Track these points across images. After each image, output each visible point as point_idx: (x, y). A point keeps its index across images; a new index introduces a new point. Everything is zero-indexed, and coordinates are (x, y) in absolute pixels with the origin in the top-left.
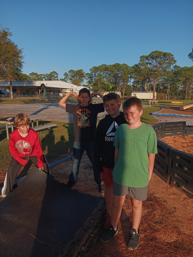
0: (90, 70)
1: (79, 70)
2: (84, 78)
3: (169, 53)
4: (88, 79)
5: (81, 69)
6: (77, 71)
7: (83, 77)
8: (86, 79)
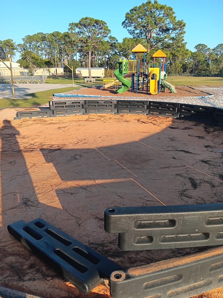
0: (23, 39)
1: (6, 40)
2: (16, 50)
3: (102, 21)
4: (21, 52)
5: (9, 39)
6: (4, 41)
7: (14, 49)
8: (18, 51)
